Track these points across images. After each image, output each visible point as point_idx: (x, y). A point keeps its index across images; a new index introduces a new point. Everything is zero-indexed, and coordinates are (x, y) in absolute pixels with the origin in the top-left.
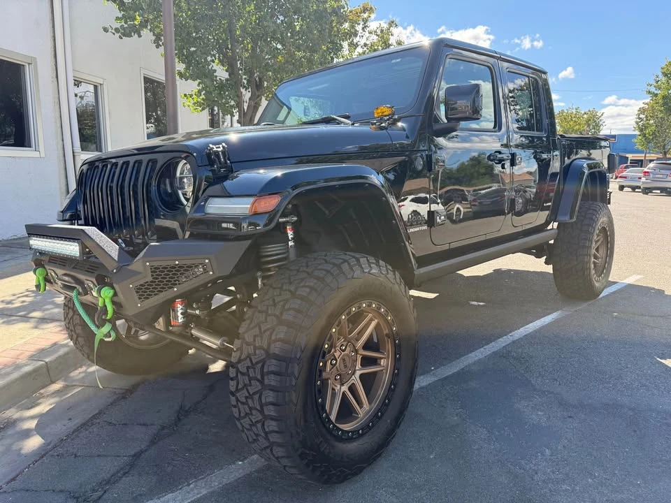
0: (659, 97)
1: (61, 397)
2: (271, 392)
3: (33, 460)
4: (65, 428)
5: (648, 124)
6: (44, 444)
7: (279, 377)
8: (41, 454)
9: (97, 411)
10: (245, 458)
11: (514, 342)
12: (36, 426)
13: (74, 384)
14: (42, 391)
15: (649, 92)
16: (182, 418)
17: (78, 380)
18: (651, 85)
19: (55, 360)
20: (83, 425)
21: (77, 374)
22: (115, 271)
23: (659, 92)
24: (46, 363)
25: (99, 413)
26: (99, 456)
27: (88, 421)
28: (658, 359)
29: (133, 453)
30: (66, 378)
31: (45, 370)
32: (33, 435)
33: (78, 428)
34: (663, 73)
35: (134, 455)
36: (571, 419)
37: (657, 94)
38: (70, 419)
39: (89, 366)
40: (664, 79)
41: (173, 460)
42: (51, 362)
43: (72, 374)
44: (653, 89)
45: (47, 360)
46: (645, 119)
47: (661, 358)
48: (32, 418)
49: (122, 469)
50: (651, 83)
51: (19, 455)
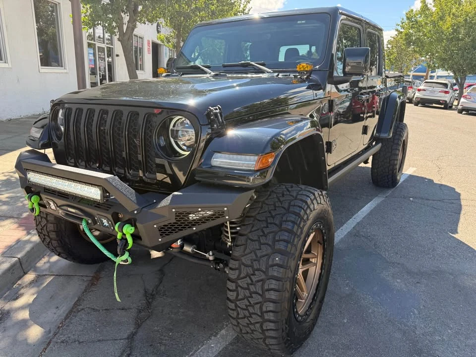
0: (403, 34)
1: (38, 287)
2: (272, 304)
3: (42, 348)
4: (56, 316)
5: (392, 51)
6: (45, 332)
7: (278, 293)
8: (47, 342)
9: (77, 299)
10: (217, 334)
11: (358, 223)
12: (30, 316)
13: (44, 273)
14: (19, 282)
15: (397, 30)
16: (150, 300)
17: (46, 270)
18: (398, 25)
19: (25, 255)
20: (71, 312)
21: (42, 263)
22: (136, 212)
23: (402, 30)
24: (19, 259)
25: (79, 300)
26: (99, 341)
27: (73, 308)
28: (451, 234)
29: (126, 336)
30: (35, 269)
31: (18, 265)
32: (31, 325)
33: (67, 315)
34: (407, 17)
35: (128, 338)
36: (419, 284)
37: (402, 32)
38: (58, 307)
39: (50, 256)
40: (407, 21)
41: (162, 339)
42: (22, 257)
43: (38, 265)
44: (399, 28)
45: (19, 256)
46: (391, 48)
47: (452, 233)
48: (23, 308)
49: (124, 351)
50: (398, 24)
51: (28, 344)
